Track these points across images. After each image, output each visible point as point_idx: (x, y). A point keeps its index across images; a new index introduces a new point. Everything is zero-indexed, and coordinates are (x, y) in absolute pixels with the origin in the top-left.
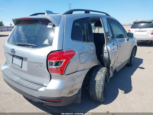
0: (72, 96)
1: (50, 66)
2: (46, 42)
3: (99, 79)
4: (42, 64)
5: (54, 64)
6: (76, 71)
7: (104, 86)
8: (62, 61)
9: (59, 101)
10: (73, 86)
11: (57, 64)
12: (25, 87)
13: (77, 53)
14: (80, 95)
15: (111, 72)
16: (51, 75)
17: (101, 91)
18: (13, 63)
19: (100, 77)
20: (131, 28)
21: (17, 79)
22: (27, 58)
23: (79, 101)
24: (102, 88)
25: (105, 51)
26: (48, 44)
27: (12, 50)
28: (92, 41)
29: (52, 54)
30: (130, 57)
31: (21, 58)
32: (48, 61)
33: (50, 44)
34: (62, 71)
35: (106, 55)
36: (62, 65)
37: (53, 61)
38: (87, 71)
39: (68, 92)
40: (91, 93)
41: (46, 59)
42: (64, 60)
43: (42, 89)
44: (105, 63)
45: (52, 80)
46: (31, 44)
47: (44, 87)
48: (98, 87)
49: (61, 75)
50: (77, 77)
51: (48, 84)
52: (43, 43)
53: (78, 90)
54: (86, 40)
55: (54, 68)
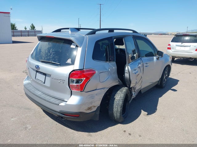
0: (90, 113)
1: (71, 83)
2: (69, 61)
3: (119, 98)
4: (65, 81)
5: (75, 82)
6: (95, 89)
7: (123, 105)
8: (82, 79)
9: (78, 116)
10: (91, 103)
11: (77, 82)
12: (47, 101)
13: (97, 72)
14: (98, 113)
15: (133, 93)
16: (71, 91)
17: (120, 110)
18: (36, 78)
19: (119, 96)
20: (171, 42)
21: (39, 94)
22: (51, 75)
23: (97, 119)
24: (121, 108)
25: (126, 72)
26: (71, 63)
27: (37, 67)
28: (114, 60)
29: (74, 72)
30: (161, 77)
31: (45, 74)
32: (70, 78)
33: (73, 63)
34: (82, 88)
35: (127, 75)
36: (82, 83)
37: (74, 79)
38: (106, 90)
39: (86, 108)
40: (110, 112)
41: (68, 76)
42: (85, 78)
43: (63, 104)
44: (127, 83)
45: (72, 96)
46: (54, 62)
47: (65, 102)
48: (117, 107)
49: (81, 91)
50: (96, 95)
51: (68, 100)
52: (66, 62)
53: (96, 108)
54: (109, 60)
55: (75, 85)
